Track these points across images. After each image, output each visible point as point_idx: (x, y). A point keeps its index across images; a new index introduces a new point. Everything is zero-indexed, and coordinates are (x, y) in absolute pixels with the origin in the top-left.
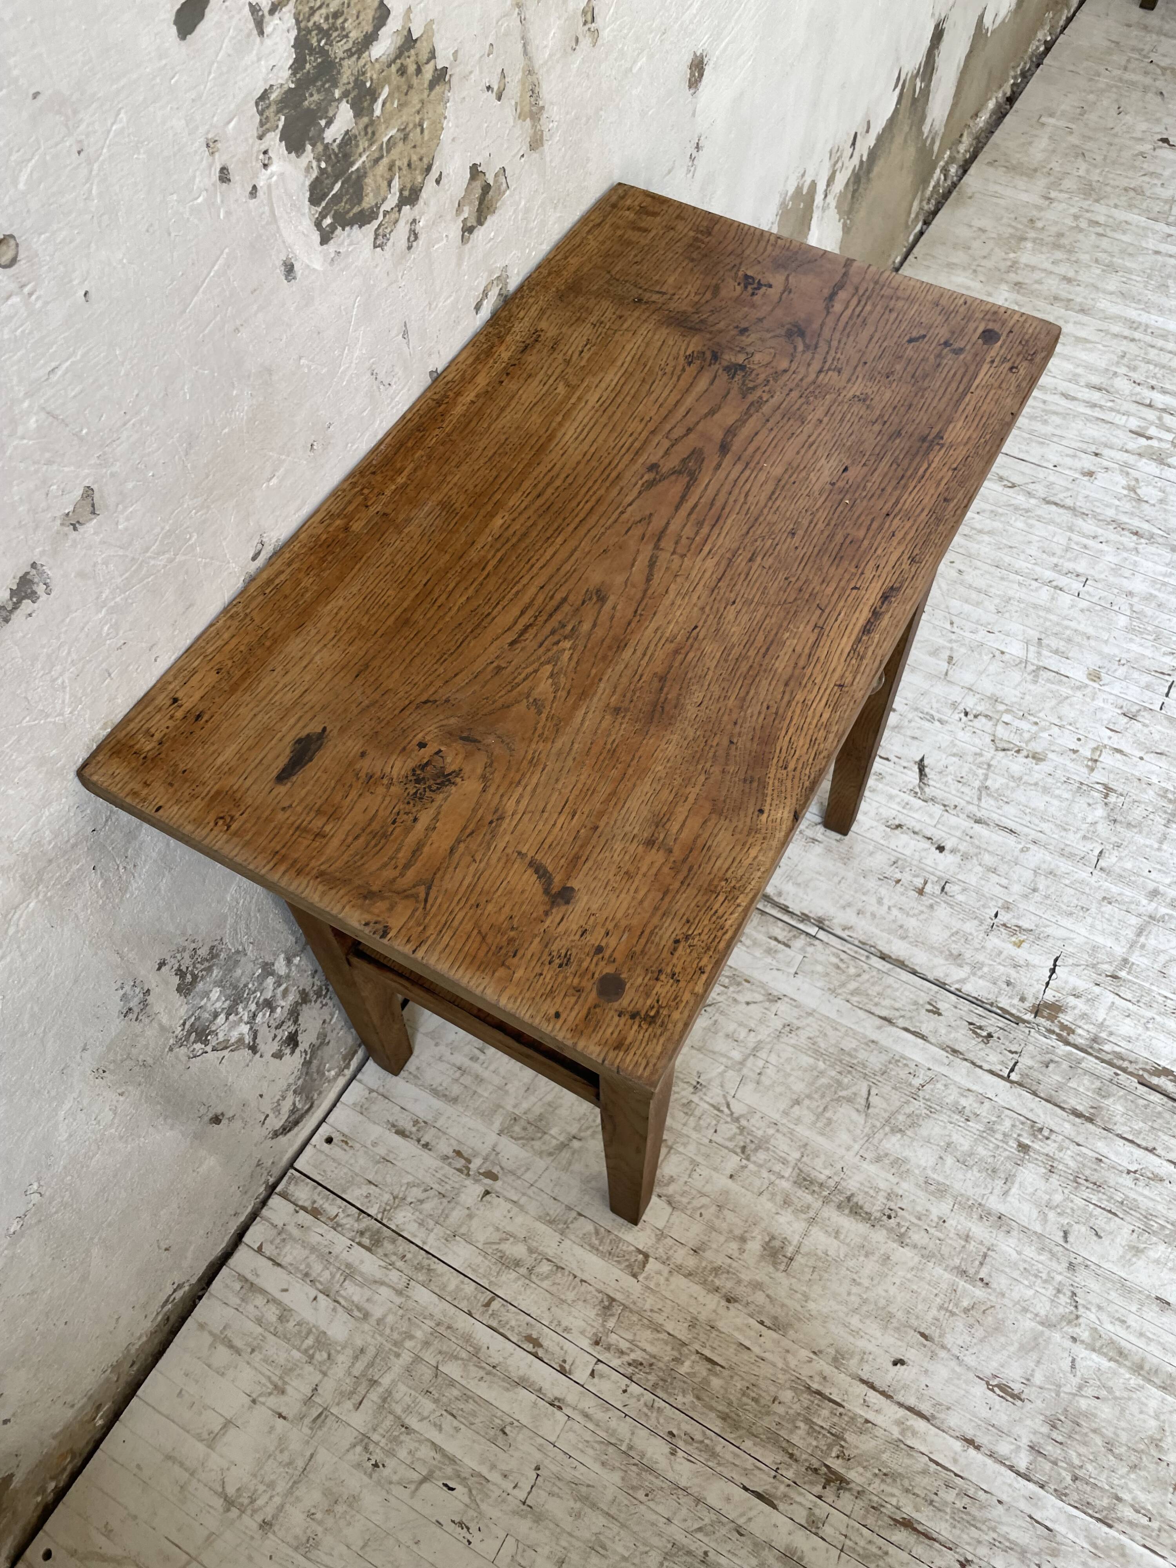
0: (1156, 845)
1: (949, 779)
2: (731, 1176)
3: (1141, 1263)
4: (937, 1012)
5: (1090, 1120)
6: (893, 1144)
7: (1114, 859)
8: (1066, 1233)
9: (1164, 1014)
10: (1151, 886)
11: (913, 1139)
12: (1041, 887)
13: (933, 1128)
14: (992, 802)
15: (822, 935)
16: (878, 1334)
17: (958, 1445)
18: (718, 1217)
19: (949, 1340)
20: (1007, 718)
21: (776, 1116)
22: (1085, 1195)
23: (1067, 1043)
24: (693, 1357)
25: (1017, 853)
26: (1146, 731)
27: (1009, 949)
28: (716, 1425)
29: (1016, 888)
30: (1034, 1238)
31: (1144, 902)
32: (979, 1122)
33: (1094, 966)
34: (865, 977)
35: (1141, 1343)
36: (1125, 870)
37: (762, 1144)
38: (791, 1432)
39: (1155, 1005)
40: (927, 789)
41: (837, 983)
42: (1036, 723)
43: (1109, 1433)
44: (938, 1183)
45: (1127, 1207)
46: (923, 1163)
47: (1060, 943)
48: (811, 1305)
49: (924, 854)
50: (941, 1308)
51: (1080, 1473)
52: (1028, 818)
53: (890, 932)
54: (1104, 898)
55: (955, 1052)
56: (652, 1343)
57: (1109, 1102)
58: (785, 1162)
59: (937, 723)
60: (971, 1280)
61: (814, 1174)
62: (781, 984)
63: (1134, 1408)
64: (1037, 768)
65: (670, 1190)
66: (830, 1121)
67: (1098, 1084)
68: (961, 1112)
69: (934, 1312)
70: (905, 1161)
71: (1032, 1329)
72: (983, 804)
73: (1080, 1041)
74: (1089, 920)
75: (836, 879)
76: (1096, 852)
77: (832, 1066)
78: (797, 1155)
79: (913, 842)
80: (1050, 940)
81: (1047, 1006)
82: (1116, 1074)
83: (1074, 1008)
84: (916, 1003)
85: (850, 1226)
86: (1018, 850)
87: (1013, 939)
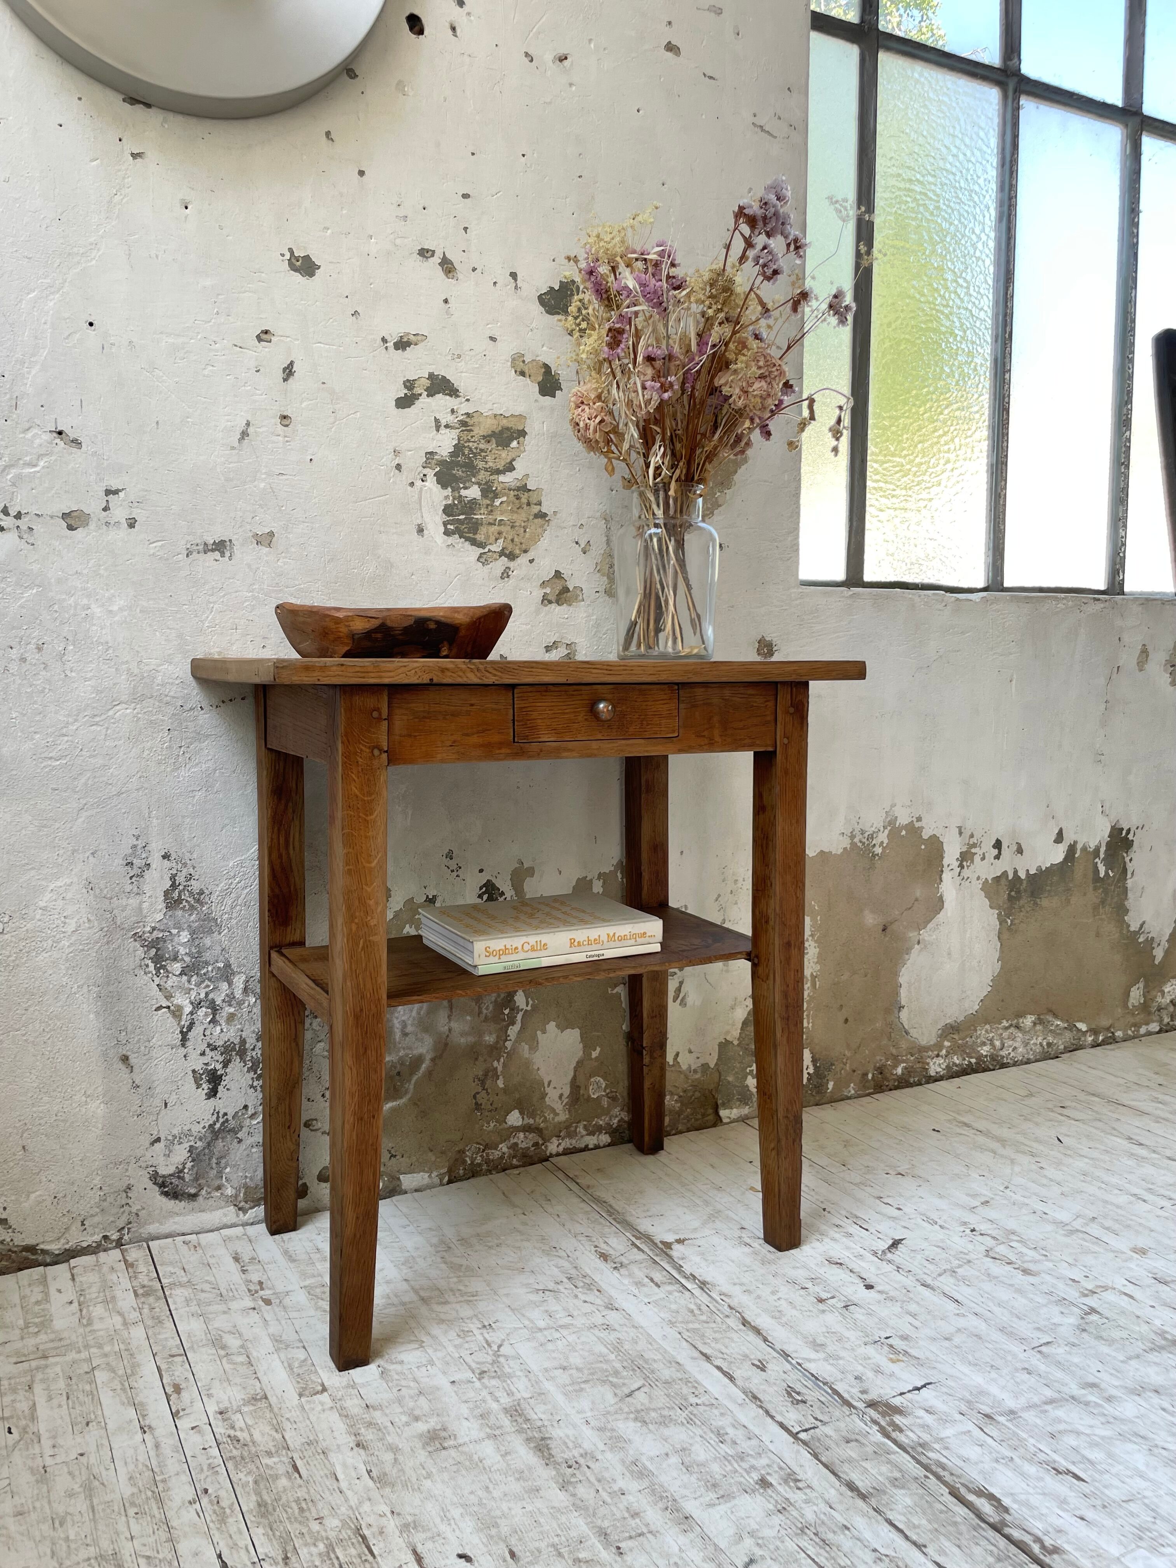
0: (1122, 1359)
1: (919, 1256)
2: (454, 1382)
4: (762, 1369)
5: (864, 1497)
6: (627, 1428)
7: (1060, 1351)
8: (751, 1561)
10: (1091, 1379)
11: (650, 1432)
12: (957, 1340)
13: (678, 1435)
14: (952, 1280)
15: (697, 1292)
16: (469, 1530)
18: (412, 1397)
20: (1015, 1244)
21: (535, 1368)
22: (804, 1543)
23: (887, 1436)
24: (284, 1459)
25: (949, 1313)
27: (881, 1360)
28: (249, 1505)
29: (928, 1332)
30: (711, 1549)
31: (1074, 1386)
32: (734, 1449)
33: (969, 1402)
34: (713, 1326)
36: (1068, 1361)
37: (502, 1377)
38: (306, 1544)
39: (1021, 1450)
40: (889, 1255)
41: (680, 1319)
42: (1045, 1256)
44: (645, 1468)
46: (644, 1450)
47: (943, 1377)
48: (428, 1483)
49: (848, 1284)
50: (553, 1546)
52: (983, 1300)
53: (765, 1310)
54: (1025, 1369)
55: (755, 1397)
56: (263, 1435)
57: (898, 1491)
58: (510, 1394)
59: (937, 1227)
60: (607, 1543)
61: (529, 1411)
62: (628, 1303)
64: (1021, 1277)
65: (392, 1367)
66: (582, 1390)
67: (897, 1475)
68: (720, 1435)
69: (542, 1544)
70: (627, 1441)
72: (940, 1279)
73: (903, 1440)
74: (994, 1376)
75: (745, 1269)
76: (1044, 1341)
77: (622, 1361)
78: (527, 1395)
79: (844, 1275)
80: (934, 1371)
81: (888, 1405)
82: (926, 1477)
83: (918, 1417)
84: (746, 1356)
85: (525, 1455)
86: (952, 1313)
87: (892, 1356)
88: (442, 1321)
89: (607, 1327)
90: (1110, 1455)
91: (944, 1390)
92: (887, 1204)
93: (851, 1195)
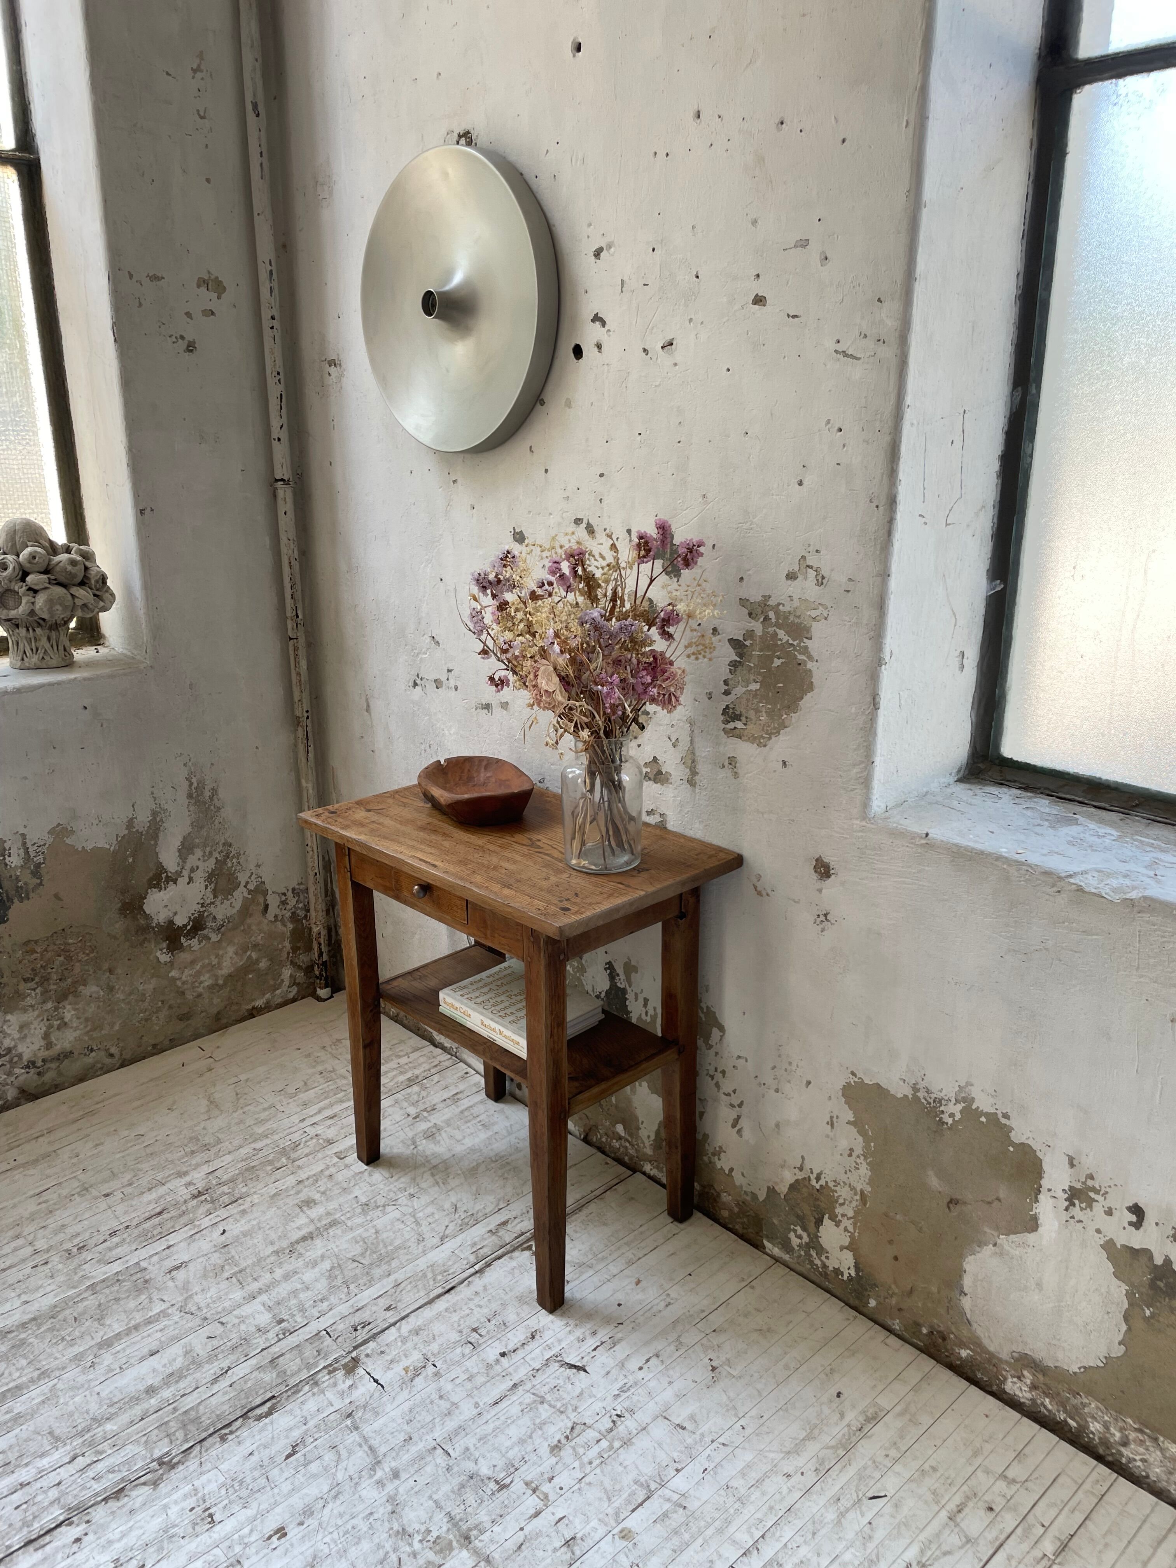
0: (435, 1497)
1: (561, 1382)
2: (356, 1198)
3: (180, 1352)
4: (388, 1309)
5: (272, 1361)
6: (326, 1265)
7: (439, 1461)
8: (222, 1323)
9: (305, 1433)
10: (403, 1476)
11: (322, 1274)
12: (442, 1402)
13: (322, 1286)
14: (528, 1401)
15: (472, 1270)
16: (241, 1229)
17: (171, 1243)
18: (340, 1187)
19: (217, 1255)
20: (604, 1444)
21: (375, 1223)
22: (234, 1340)
23: (324, 1368)
24: (284, 1163)
25: (476, 1399)
26: (550, 1548)
27: (405, 1363)
28: (252, 1164)
29: (449, 1387)
31: (393, 1464)
32: (310, 1306)
33: (365, 1407)
34: (432, 1283)
35: (145, 1334)
36: (426, 1464)
37: (364, 1212)
39: (315, 1430)
40: (557, 1364)
41: (436, 1268)
42: (590, 1463)
43: (122, 1302)
45: (213, 1356)
46: (307, 1274)
47: (393, 1394)
48: (274, 1209)
49: (504, 1343)
50: (233, 1257)
51: (117, 1284)
52: (503, 1418)
53: (455, 1304)
54: (411, 1439)
55: (358, 1310)
56: (301, 1152)
57: (274, 1375)
58: (349, 1218)
59: (617, 1392)
60: (235, 1274)
61: (334, 1228)
62: (449, 1245)
63: (123, 1316)
64: (546, 1444)
65: (366, 1174)
67: (288, 1373)
68: (321, 1300)
69: (233, 1253)
70: (313, 1267)
71: (192, 1290)
72: (528, 1395)
73: (321, 1374)
74: (400, 1421)
75: (507, 1290)
76: (450, 1451)
77: (387, 1252)
79: (516, 1340)
80: (399, 1389)
81: (354, 1367)
82: (287, 1386)
83: (344, 1382)
84: (399, 1302)
85: (297, 1235)
86: (479, 1401)
87: (411, 1368)
88: (414, 1179)
89: (421, 1239)
90: (315, 1476)
92: (648, 1361)
93: (655, 1338)
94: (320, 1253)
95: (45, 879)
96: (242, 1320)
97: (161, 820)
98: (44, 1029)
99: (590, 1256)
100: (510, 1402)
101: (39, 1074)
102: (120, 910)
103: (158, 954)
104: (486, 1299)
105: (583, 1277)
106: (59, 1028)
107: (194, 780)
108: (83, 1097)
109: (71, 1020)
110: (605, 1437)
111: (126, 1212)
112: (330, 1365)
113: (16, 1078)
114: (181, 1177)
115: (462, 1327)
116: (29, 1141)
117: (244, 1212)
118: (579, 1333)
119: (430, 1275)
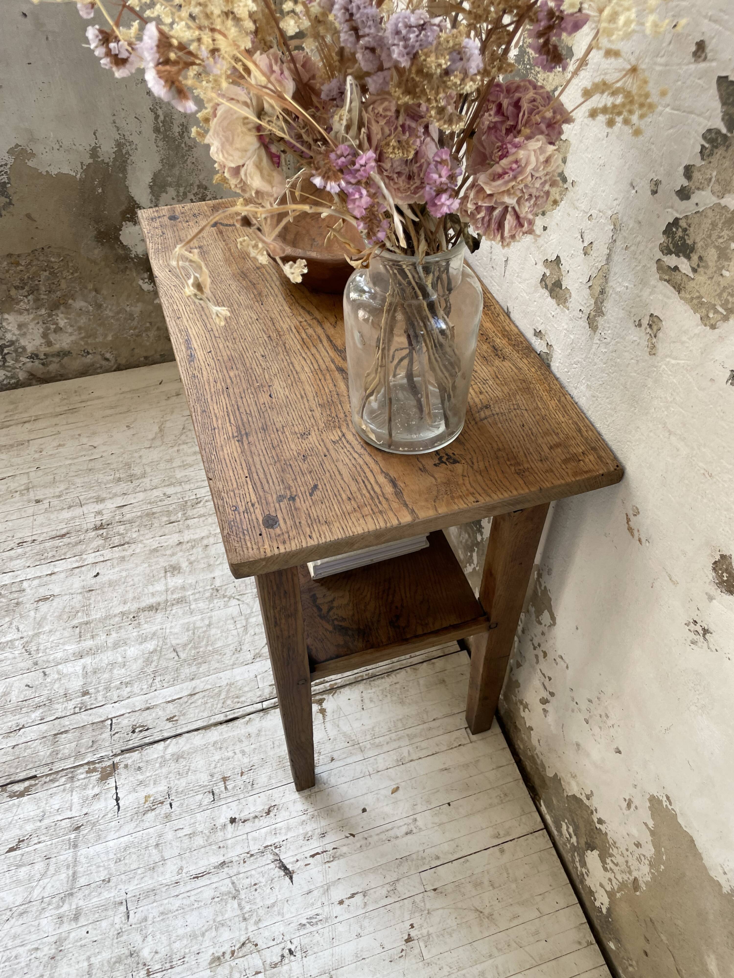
0: (92, 960)
1: (263, 880)
2: (214, 578)
4: (169, 720)
5: (55, 735)
7: (117, 920)
8: (45, 674)
9: (36, 830)
10: (82, 921)
11: (143, 654)
12: (155, 852)
14: (224, 889)
15: (259, 706)
16: (112, 577)
17: (56, 570)
19: (80, 597)
21: (213, 614)
22: (42, 697)
23: (88, 763)
25: (184, 863)
27: (151, 790)
28: (154, 510)
29: (170, 836)
30: (60, 661)
31: (81, 903)
32: (115, 686)
33: (94, 824)
34: (220, 705)
36: (106, 917)
37: (211, 598)
39: (45, 830)
40: (271, 857)
41: (232, 690)
44: (120, 647)
45: (19, 708)
46: (132, 649)
47: (123, 821)
48: (146, 565)
49: (241, 807)
50: (90, 605)
52: (192, 898)
53: (225, 740)
54: (109, 882)
55: (148, 708)
57: (49, 752)
58: (196, 600)
59: (304, 921)
60: (81, 624)
61: (179, 606)
64: (211, 951)
66: (188, 630)
67: (60, 755)
68: (127, 684)
69: (92, 601)
70: (141, 643)
71: (43, 627)
72: (228, 882)
73: (81, 770)
74: (111, 856)
76: (131, 913)
77: (204, 652)
78: (192, 607)
79: (252, 809)
80: (130, 818)
81: (110, 775)
82: (50, 770)
83: (93, 787)
84: (184, 715)
85: (147, 601)
86: (185, 866)
87: (152, 799)
90: (18, 882)
91: (110, 815)
92: (353, 896)
93: (374, 870)
94: (154, 628)
95: (15, 198)
96: (61, 675)
97: (128, 153)
98: (41, 330)
99: (368, 737)
100: (209, 882)
101: (43, 364)
102: (96, 237)
103: (141, 282)
104: (253, 746)
105: (349, 760)
106: (55, 331)
107: (160, 112)
108: (76, 392)
109: (65, 327)
110: (265, 970)
111: (42, 525)
112: (93, 762)
113: (24, 364)
114: (97, 502)
115: (217, 770)
116: (17, 424)
117: (123, 559)
118: (310, 827)
119: (223, 696)
